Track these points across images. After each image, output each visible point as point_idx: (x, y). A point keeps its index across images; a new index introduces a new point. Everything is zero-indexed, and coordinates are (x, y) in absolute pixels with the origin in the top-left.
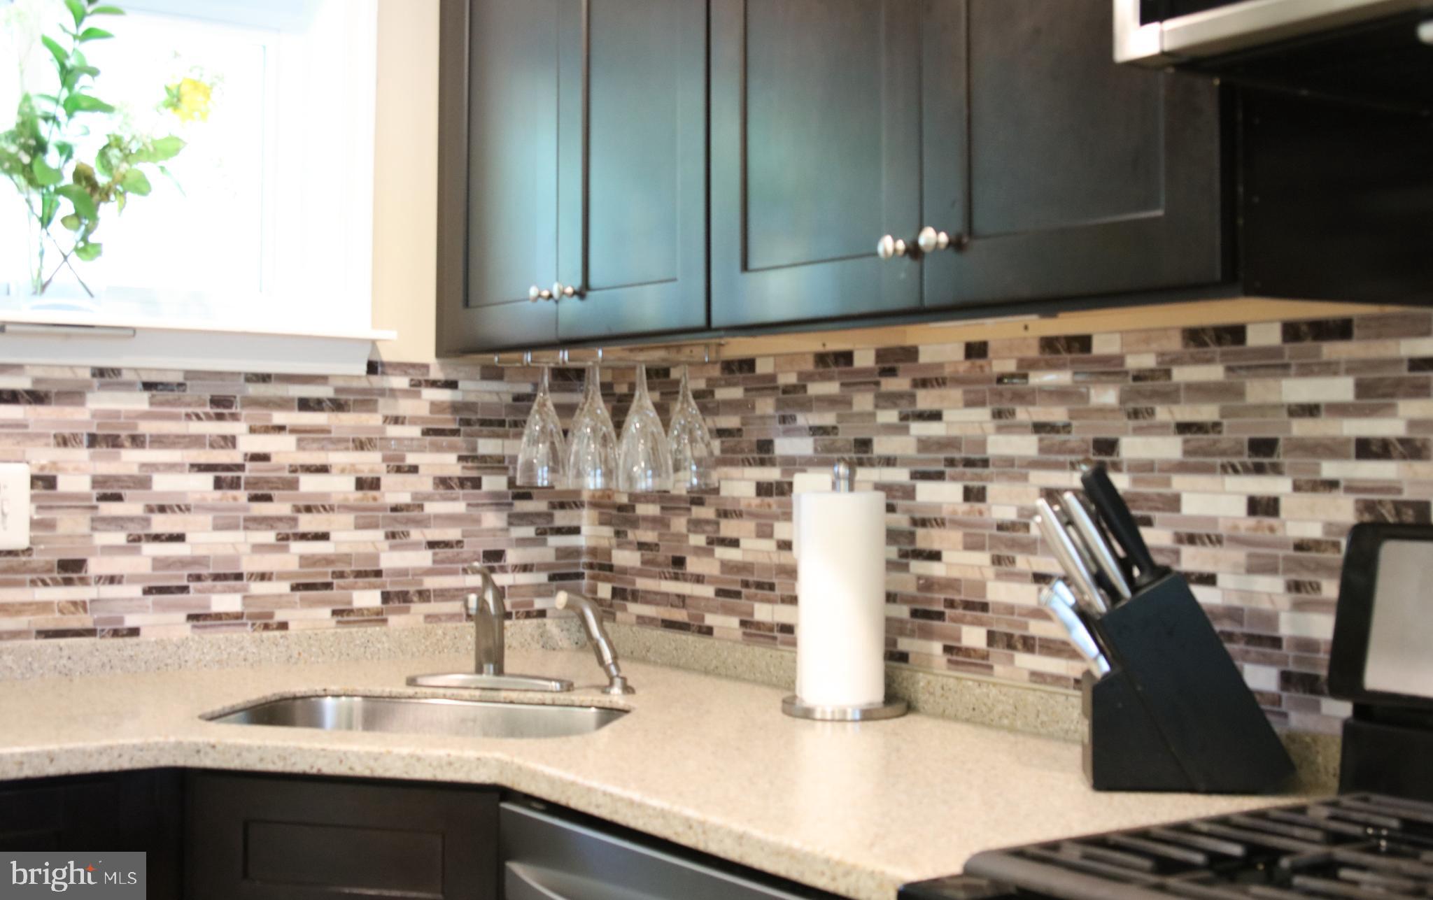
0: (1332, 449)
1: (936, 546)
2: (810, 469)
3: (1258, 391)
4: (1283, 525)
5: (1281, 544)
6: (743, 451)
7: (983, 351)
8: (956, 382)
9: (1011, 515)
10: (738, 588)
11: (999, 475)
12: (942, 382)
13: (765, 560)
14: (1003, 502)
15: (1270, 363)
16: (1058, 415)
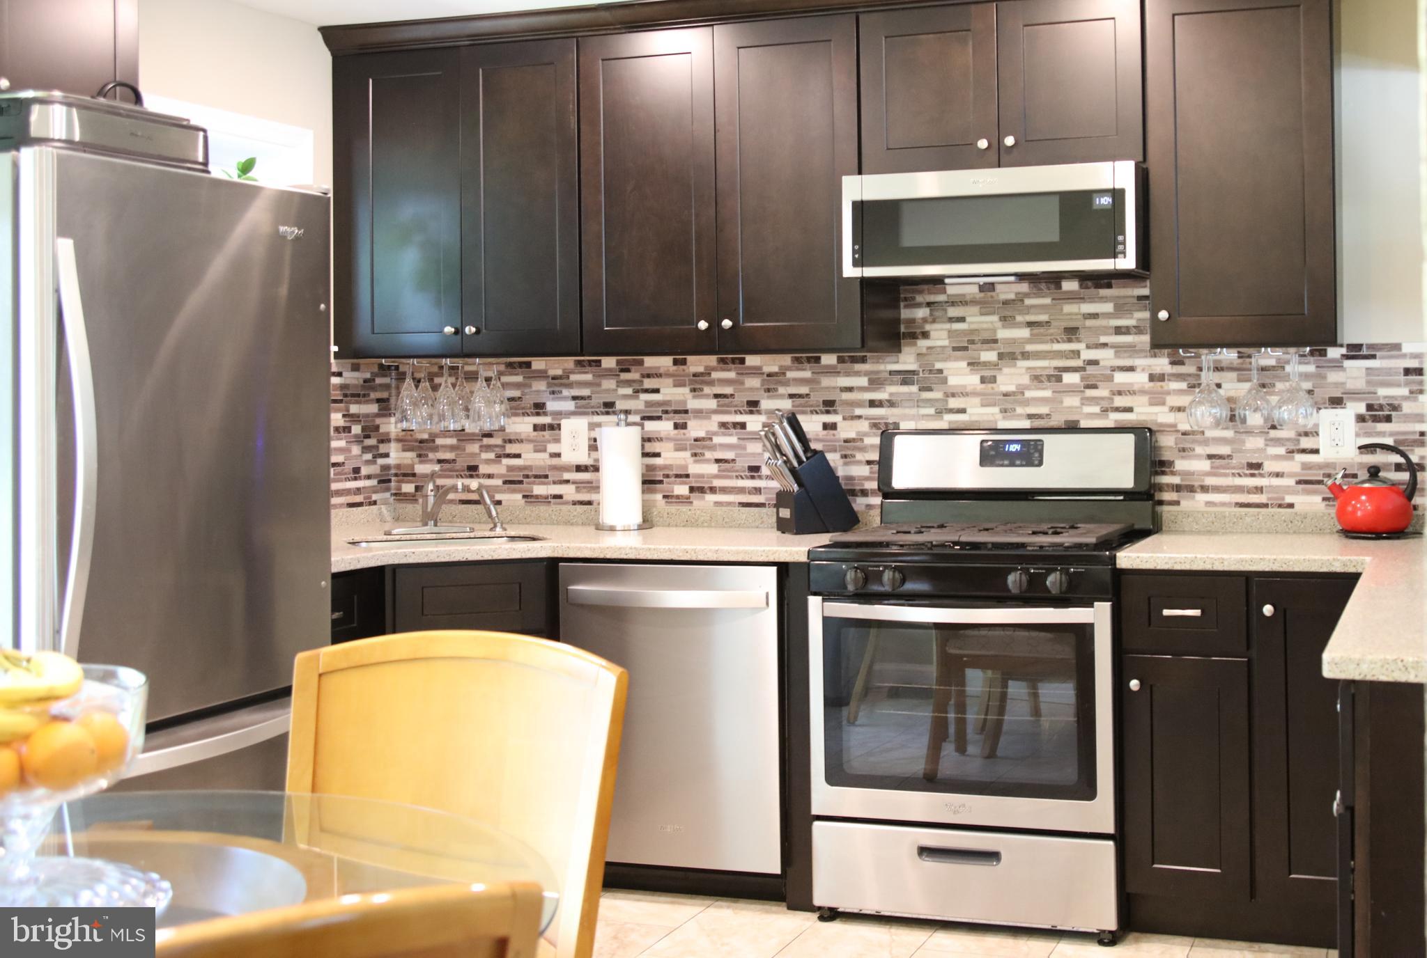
0: (859, 404)
1: (657, 451)
2: (572, 417)
3: (826, 381)
4: (839, 433)
5: (838, 441)
6: (523, 408)
7: (684, 362)
8: (668, 375)
9: (702, 434)
10: (521, 479)
11: (695, 417)
12: (659, 376)
13: (542, 463)
14: (696, 429)
15: (831, 371)
16: (728, 390)
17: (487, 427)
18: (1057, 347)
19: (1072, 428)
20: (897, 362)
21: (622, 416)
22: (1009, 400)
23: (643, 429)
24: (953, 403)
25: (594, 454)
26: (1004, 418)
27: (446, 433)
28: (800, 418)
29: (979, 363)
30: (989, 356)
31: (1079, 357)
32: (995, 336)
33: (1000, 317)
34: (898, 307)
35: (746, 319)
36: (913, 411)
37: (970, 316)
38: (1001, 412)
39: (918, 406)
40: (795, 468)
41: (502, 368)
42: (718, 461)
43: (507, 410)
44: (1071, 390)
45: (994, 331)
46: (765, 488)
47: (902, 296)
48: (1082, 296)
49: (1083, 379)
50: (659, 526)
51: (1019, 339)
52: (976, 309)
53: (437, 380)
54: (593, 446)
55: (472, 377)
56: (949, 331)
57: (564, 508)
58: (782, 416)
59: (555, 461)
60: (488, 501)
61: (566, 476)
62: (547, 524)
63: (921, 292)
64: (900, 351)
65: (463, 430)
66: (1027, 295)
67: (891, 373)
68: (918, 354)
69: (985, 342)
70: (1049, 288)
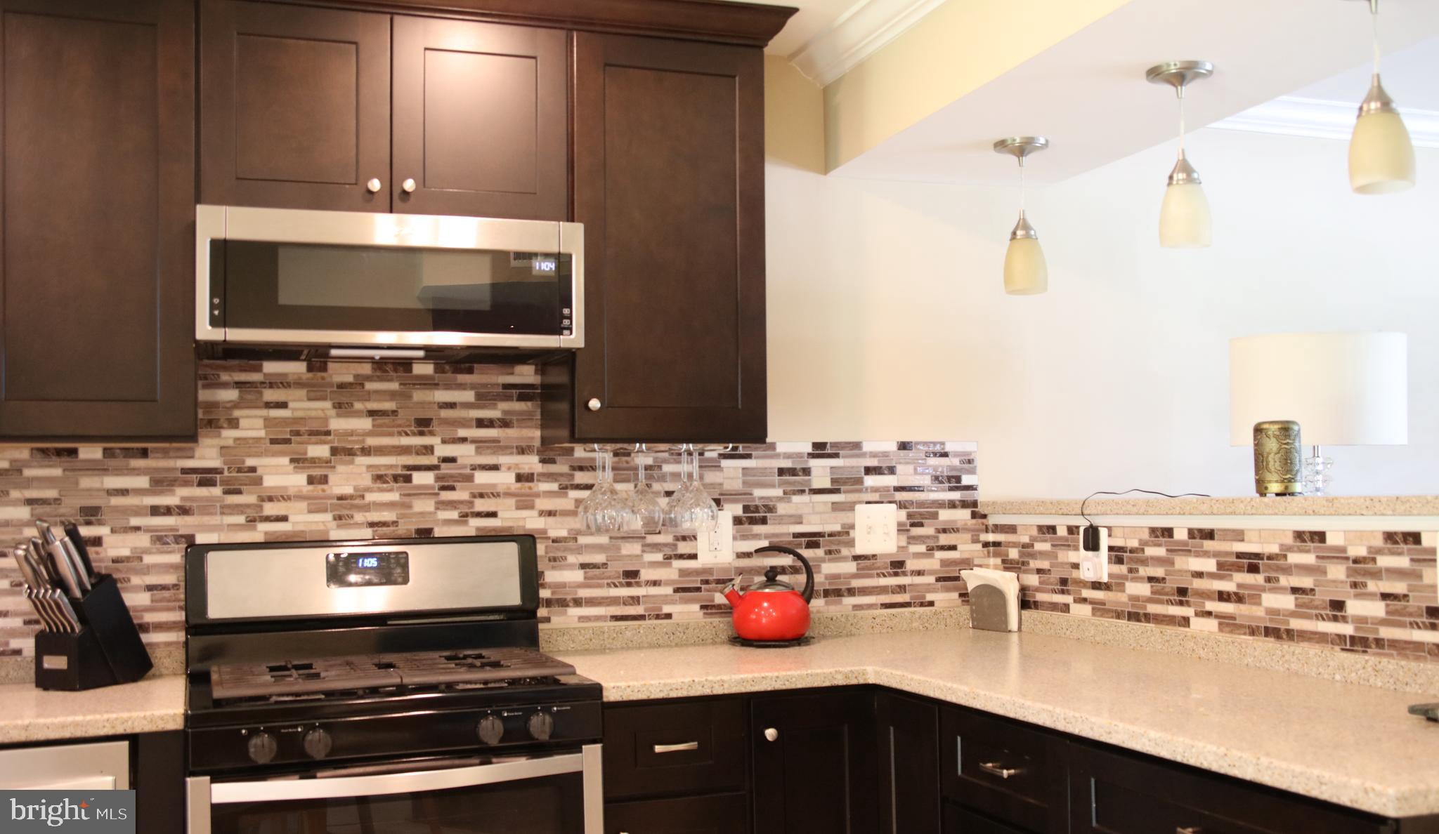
0: (137, 511)
3: (87, 482)
15: (97, 469)
18: (405, 441)
19: (425, 537)
20: (192, 457)
22: (345, 506)
24: (270, 509)
26: (339, 527)
29: (306, 459)
30: (319, 451)
31: (432, 453)
32: (327, 427)
33: (334, 403)
36: (216, 520)
37: (294, 400)
38: (334, 519)
39: (222, 513)
40: (78, 600)
44: (423, 492)
45: (326, 420)
48: (438, 382)
49: (438, 479)
51: (358, 431)
52: (302, 393)
56: (266, 419)
63: (228, 368)
64: (196, 443)
66: (368, 379)
67: (185, 471)
68: (222, 448)
69: (312, 433)
70: (396, 370)
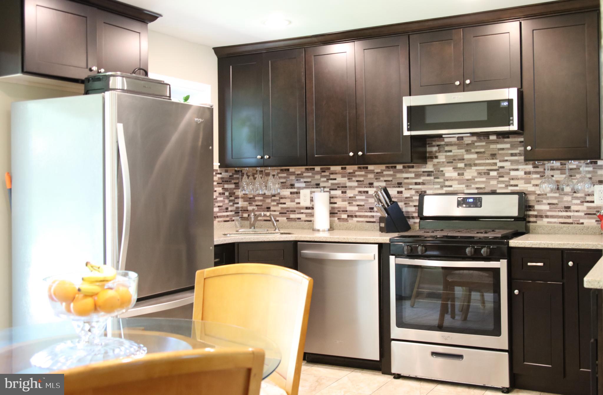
0: (411, 184)
1: (335, 202)
2: (304, 189)
3: (399, 175)
4: (403, 195)
5: (403, 198)
6: (287, 186)
7: (345, 168)
8: (339, 173)
9: (352, 195)
10: (286, 212)
11: (349, 189)
12: (336, 174)
13: (293, 206)
14: (350, 193)
15: (401, 171)
16: (362, 179)
17: (273, 192)
18: (488, 161)
19: (494, 193)
20: (426, 168)
21: (322, 189)
22: (469, 182)
23: (330, 193)
24: (447, 183)
25: (312, 203)
26: (467, 189)
27: (259, 195)
28: (388, 189)
29: (457, 168)
30: (461, 165)
31: (496, 165)
32: (463, 157)
33: (465, 150)
34: (426, 147)
35: (368, 151)
36: (432, 186)
37: (454, 150)
38: (466, 187)
39: (434, 185)
40: (386, 208)
41: (279, 171)
42: (358, 205)
43: (280, 186)
44: (493, 178)
45: (463, 155)
46: (375, 216)
47: (427, 142)
48: (498, 142)
49: (498, 174)
50: (336, 230)
51: (472, 158)
52: (456, 147)
53: (256, 176)
54: (312, 200)
55: (268, 174)
56: (446, 156)
57: (301, 223)
58: (381, 188)
59: (298, 206)
60: (273, 220)
61: (302, 211)
62: (295, 229)
63: (435, 141)
64: (426, 164)
65: (265, 194)
66: (476, 142)
67: (424, 172)
68: (434, 165)
69: (460, 160)
70: (484, 139)
